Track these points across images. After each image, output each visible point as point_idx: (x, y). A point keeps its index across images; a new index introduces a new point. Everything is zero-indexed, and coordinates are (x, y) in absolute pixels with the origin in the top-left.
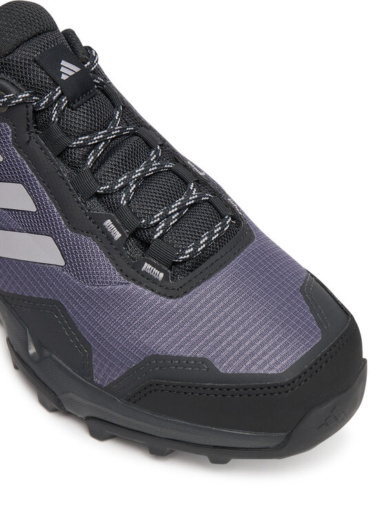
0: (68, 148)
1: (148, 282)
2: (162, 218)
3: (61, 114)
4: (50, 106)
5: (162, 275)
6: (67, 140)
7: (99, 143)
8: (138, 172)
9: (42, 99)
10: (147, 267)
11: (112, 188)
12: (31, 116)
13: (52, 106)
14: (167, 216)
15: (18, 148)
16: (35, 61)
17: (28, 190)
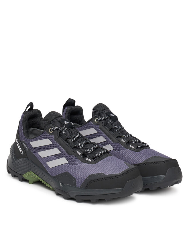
0: (67, 139)
1: (88, 162)
2: (90, 150)
3: (65, 131)
4: (62, 130)
5: (91, 160)
6: (67, 137)
7: (74, 138)
8: (84, 142)
9: (61, 128)
10: (87, 159)
11: (78, 145)
12: (58, 133)
13: (63, 130)
14: (91, 149)
15: (56, 140)
16: (59, 121)
17: (58, 149)
